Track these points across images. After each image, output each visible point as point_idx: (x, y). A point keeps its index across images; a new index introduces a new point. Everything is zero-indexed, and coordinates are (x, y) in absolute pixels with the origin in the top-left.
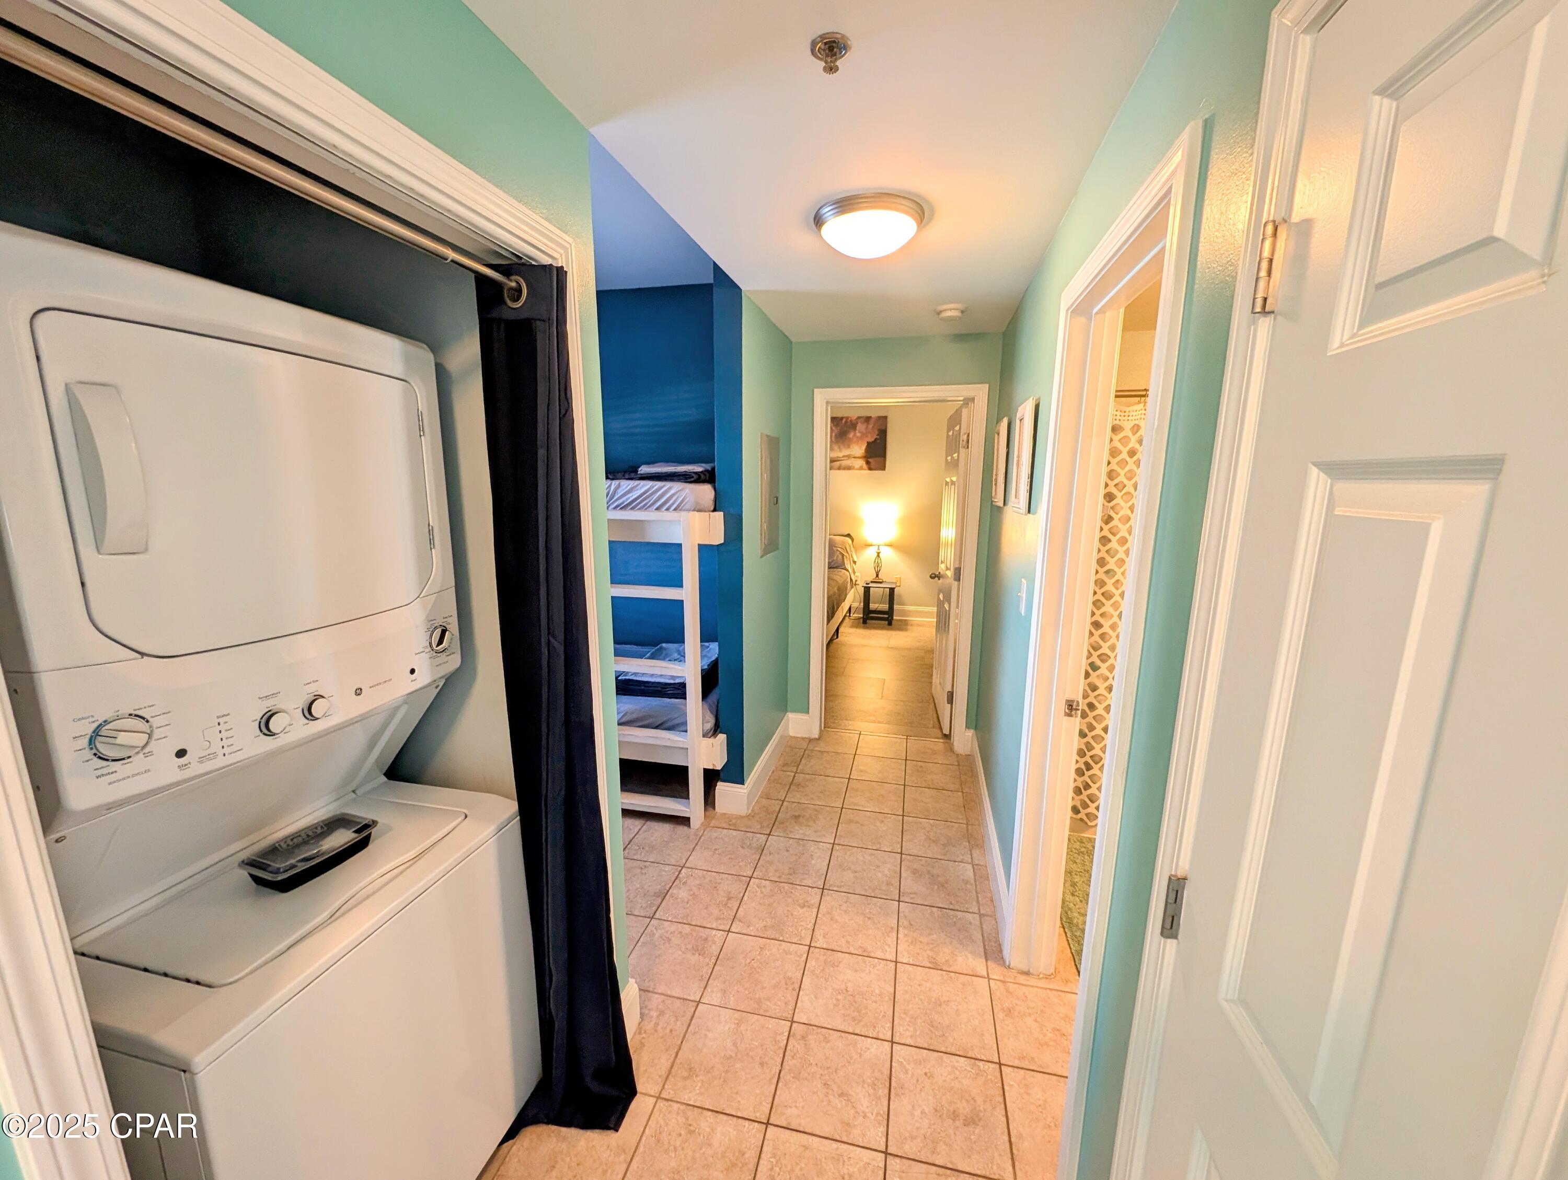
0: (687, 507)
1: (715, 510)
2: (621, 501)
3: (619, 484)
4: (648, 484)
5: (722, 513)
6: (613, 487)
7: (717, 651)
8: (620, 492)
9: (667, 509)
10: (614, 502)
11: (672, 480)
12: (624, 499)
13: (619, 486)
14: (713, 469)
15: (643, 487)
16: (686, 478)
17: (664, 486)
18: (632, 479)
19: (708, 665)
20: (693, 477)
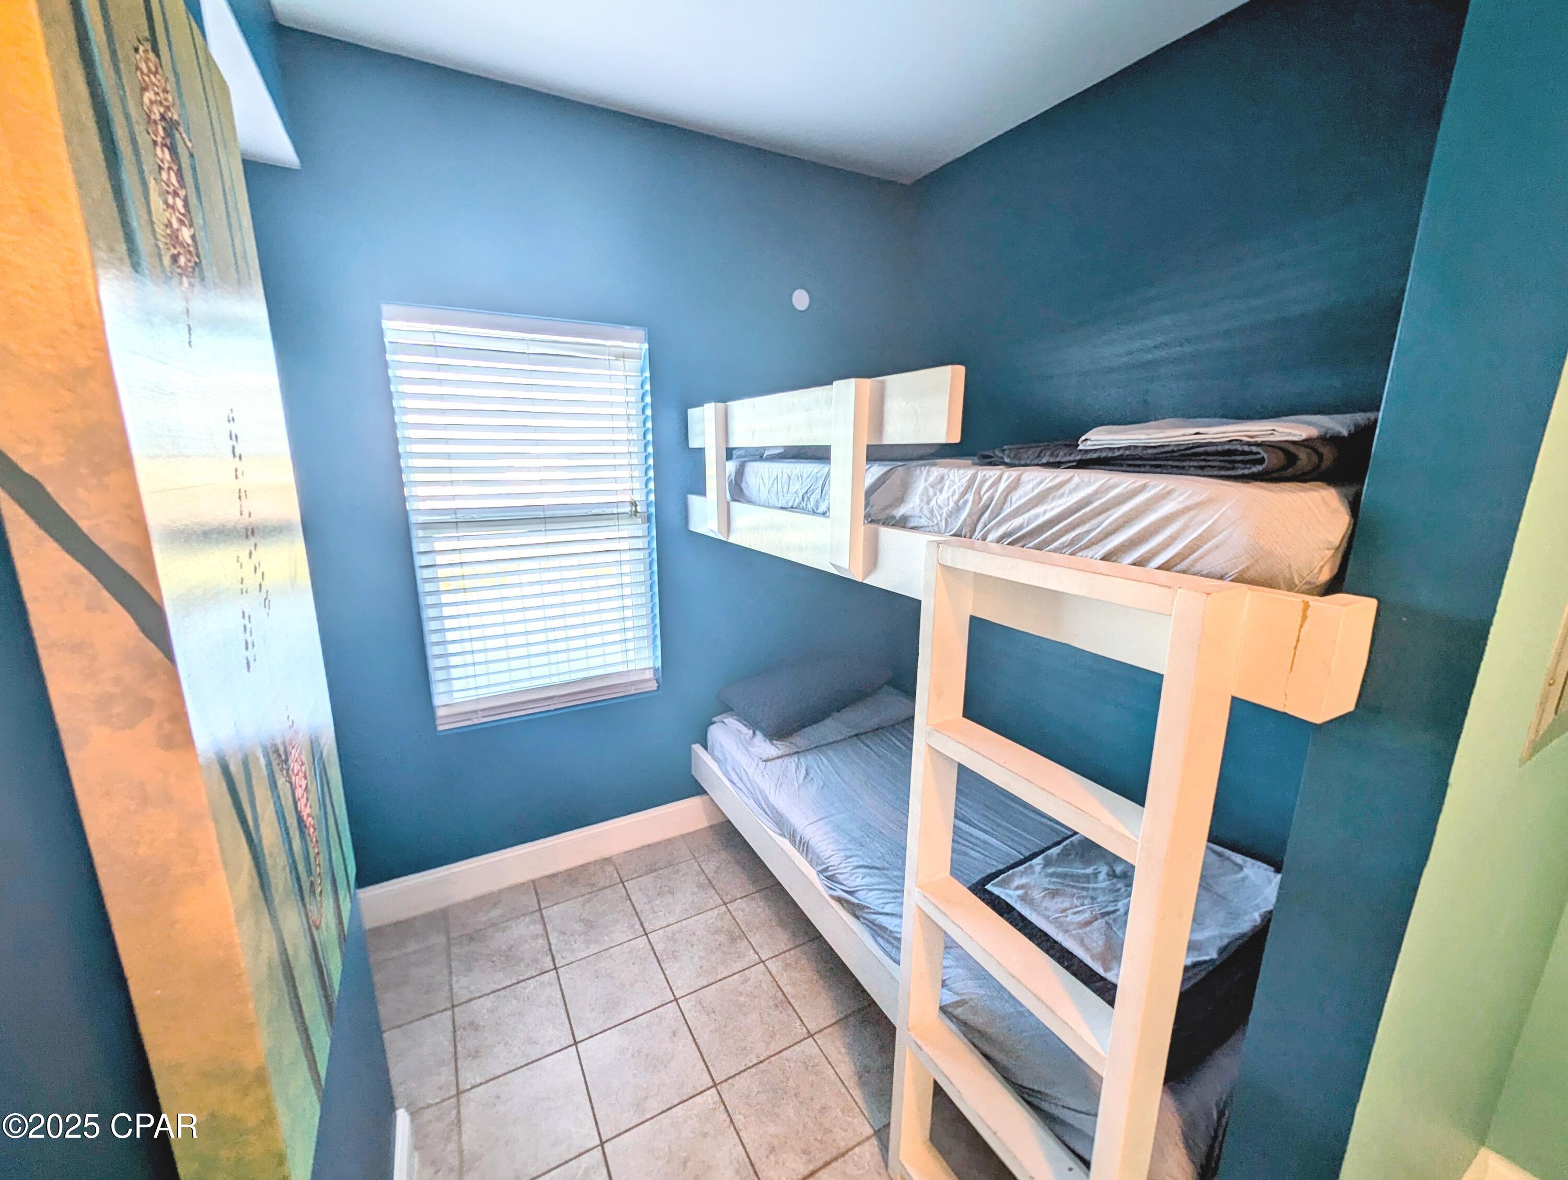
0: (1215, 562)
1: (1334, 586)
2: (1016, 522)
3: (1019, 479)
4: (1095, 479)
5: (1371, 604)
6: (1002, 486)
7: (1273, 899)
8: (1018, 499)
9: (1140, 563)
10: (1000, 524)
11: (1181, 470)
12: (1026, 516)
13: (1015, 486)
14: (1365, 433)
15: (1077, 488)
16: (1233, 465)
17: (1143, 488)
18: (1057, 465)
19: (1221, 951)
20: (1261, 461)
